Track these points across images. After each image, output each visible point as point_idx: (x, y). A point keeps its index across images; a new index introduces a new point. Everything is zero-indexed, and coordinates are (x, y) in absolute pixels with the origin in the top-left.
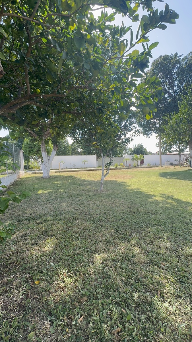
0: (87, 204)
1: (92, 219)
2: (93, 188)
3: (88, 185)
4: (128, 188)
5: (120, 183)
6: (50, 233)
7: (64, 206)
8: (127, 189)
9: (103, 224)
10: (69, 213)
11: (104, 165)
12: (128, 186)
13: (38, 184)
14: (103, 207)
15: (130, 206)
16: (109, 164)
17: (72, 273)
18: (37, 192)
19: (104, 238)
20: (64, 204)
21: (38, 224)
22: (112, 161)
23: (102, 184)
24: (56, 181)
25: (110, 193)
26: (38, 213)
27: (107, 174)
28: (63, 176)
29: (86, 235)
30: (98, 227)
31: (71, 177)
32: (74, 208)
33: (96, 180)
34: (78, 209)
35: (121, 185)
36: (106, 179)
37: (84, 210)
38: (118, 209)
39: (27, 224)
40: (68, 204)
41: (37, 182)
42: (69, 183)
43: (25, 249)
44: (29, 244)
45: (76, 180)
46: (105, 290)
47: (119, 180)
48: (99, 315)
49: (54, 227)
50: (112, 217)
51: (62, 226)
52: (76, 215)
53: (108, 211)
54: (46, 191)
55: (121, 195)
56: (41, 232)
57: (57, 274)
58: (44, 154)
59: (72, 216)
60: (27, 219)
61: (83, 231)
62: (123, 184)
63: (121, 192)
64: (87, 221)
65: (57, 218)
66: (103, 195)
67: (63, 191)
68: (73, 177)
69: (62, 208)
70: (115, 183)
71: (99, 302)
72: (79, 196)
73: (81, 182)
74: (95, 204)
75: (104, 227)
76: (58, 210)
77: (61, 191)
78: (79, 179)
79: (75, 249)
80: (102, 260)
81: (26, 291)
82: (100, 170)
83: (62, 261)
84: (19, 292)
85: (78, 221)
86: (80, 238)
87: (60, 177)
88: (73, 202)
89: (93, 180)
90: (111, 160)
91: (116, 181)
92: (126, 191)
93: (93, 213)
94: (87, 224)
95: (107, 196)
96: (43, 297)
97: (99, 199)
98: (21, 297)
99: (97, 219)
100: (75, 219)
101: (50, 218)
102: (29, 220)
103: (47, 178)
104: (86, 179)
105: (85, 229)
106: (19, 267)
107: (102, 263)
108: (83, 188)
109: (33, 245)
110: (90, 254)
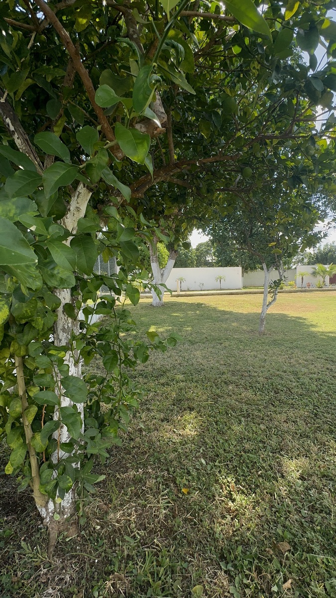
0: (242, 356)
1: (258, 385)
2: (244, 327)
3: (233, 322)
4: (313, 329)
5: (293, 319)
6: (186, 404)
7: (198, 355)
8: (313, 332)
9: (283, 397)
10: (211, 371)
11: (267, 285)
12: (312, 326)
13: (145, 316)
14: (273, 364)
15: (329, 366)
16: (277, 284)
17: (244, 487)
18: (148, 328)
19: (293, 428)
20: (198, 353)
21: (163, 385)
22: (283, 278)
23: (262, 320)
24: (174, 312)
25: (280, 337)
26: (158, 365)
27: (273, 301)
28: (186, 304)
29: (252, 415)
30: (273, 403)
31: (199, 305)
32: (218, 362)
33: (245, 312)
34: (225, 365)
35: (297, 324)
37: (239, 367)
38: (304, 370)
39: (145, 384)
40: (205, 353)
41: (144, 312)
42: (199, 315)
43: (152, 427)
44: (155, 418)
45: (209, 310)
47: (292, 313)
48: (324, 586)
49: (190, 395)
50: (298, 386)
51: (205, 393)
52: (225, 376)
53: (285, 372)
54: (162, 329)
55: (305, 344)
56: (170, 399)
57: (217, 481)
58: (154, 266)
59: (218, 376)
60: (141, 375)
61: (245, 407)
62: (301, 321)
63: (301, 336)
64: (248, 388)
65: (192, 379)
66: (267, 341)
67: (191, 330)
68: (203, 306)
69: (197, 361)
70: (283, 318)
71: (318, 560)
72: (222, 341)
73: (219, 315)
74: (256, 357)
75: (285, 403)
76: (190, 363)
77: (187, 330)
78: (215, 310)
79: (240, 440)
80: (300, 471)
81: (169, 502)
83: (220, 459)
84: (158, 502)
85: (230, 387)
86: (243, 419)
87: (181, 304)
88: (213, 350)
89: (240, 312)
91: (285, 316)
92: (313, 336)
93: (256, 374)
94: (249, 394)
95: (275, 343)
96: (201, 521)
97: (261, 348)
98: (164, 512)
99: (267, 386)
100: (225, 383)
101: (181, 377)
102: (146, 377)
103: (160, 307)
104: (227, 309)
105: (248, 404)
106: (148, 456)
107: (302, 478)
108: (224, 326)
109: (162, 421)
110: (271, 454)
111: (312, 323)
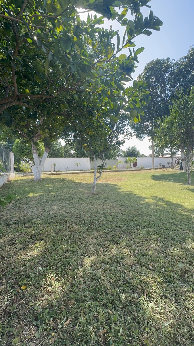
0: (79, 207)
1: (83, 221)
2: (86, 191)
3: (80, 188)
4: (120, 190)
5: (112, 185)
6: (39, 237)
7: (55, 209)
8: (119, 192)
9: (94, 226)
10: (59, 217)
11: (96, 168)
12: (120, 189)
13: (28, 187)
14: (95, 209)
15: (121, 209)
16: (101, 167)
17: (60, 277)
18: (28, 195)
19: (94, 241)
20: (55, 207)
21: (27, 227)
22: (104, 164)
23: (94, 187)
24: (47, 184)
25: (103, 195)
26: (28, 216)
27: (99, 176)
28: (56, 179)
29: (76, 238)
30: (89, 230)
31: (63, 180)
32: (65, 211)
33: (88, 183)
34: (69, 212)
35: (113, 188)
36: (98, 181)
37: (76, 213)
38: (109, 211)
39: (16, 228)
40: (59, 207)
41: (27, 184)
42: (61, 185)
43: (13, 254)
44: (16, 249)
45: (69, 182)
46: (93, 292)
47: (112, 182)
48: (86, 318)
49: (44, 231)
50: (103, 220)
51: (52, 229)
52: (67, 219)
53: (99, 213)
54: (37, 194)
55: (114, 198)
56: (30, 236)
57: (45, 278)
58: (35, 156)
59: (63, 219)
60: (15, 223)
61: (73, 234)
62: (116, 186)
63: (113, 194)
64: (78, 224)
65: (47, 222)
66: (95, 198)
67: (55, 194)
68: (65, 180)
69: (53, 211)
70: (107, 185)
71: (87, 305)
72: (71, 199)
73: (74, 185)
74: (86, 206)
75: (95, 229)
76: (48, 213)
77: (52, 194)
78: (72, 182)
79: (64, 253)
80: (91, 262)
81: (12, 297)
82: (94, 172)
83: (50, 265)
84: (4, 298)
85: (68, 224)
86: (70, 241)
87: (52, 179)
88: (64, 205)
89: (86, 183)
90: (103, 162)
91: (108, 184)
92: (119, 194)
93: (84, 216)
94: (77, 227)
95: (99, 199)
96: (29, 302)
97: (91, 202)
98: (7, 303)
99: (88, 222)
100: (66, 222)
101: (40, 222)
102: (18, 224)
103: (39, 181)
104: (79, 181)
105: (75, 232)
106: (5, 272)
107: (92, 266)
108: (75, 191)
109: (21, 249)
110: (79, 257)
111: (121, 187)
